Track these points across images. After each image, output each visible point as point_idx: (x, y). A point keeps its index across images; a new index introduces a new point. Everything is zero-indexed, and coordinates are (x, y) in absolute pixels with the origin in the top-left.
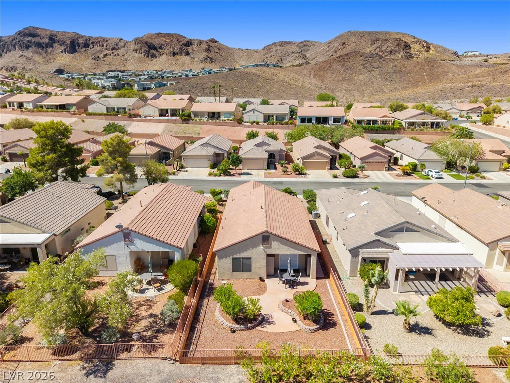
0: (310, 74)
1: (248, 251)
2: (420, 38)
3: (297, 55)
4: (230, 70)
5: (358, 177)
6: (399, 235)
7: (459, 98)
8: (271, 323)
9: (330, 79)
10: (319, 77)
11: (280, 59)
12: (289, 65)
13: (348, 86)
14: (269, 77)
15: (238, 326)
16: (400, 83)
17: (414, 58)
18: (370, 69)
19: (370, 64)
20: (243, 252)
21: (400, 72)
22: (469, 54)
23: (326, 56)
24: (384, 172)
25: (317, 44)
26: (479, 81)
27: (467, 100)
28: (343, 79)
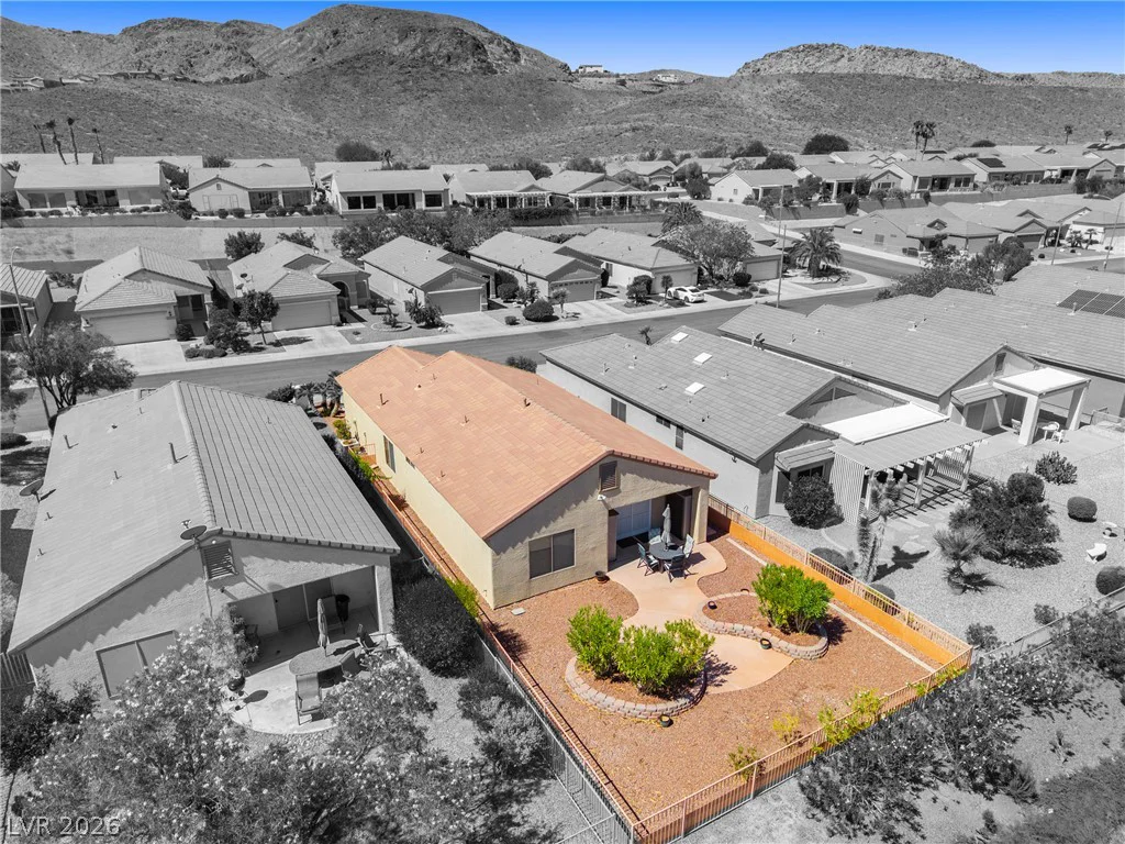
0: (282, 102)
1: (567, 514)
2: (496, 32)
3: (230, 54)
4: (50, 84)
5: (556, 318)
6: (825, 409)
7: (620, 152)
8: (725, 669)
9: (334, 114)
10: (305, 109)
11: (185, 64)
12: (213, 78)
13: (381, 131)
14: (176, 105)
15: (672, 704)
16: (488, 124)
17: (496, 72)
18: (420, 93)
19: (416, 81)
20: (555, 519)
21: (482, 101)
22: (588, 70)
23: (300, 59)
24: (594, 301)
25: (268, 31)
26: (638, 120)
27: (635, 156)
28: (365, 114)
